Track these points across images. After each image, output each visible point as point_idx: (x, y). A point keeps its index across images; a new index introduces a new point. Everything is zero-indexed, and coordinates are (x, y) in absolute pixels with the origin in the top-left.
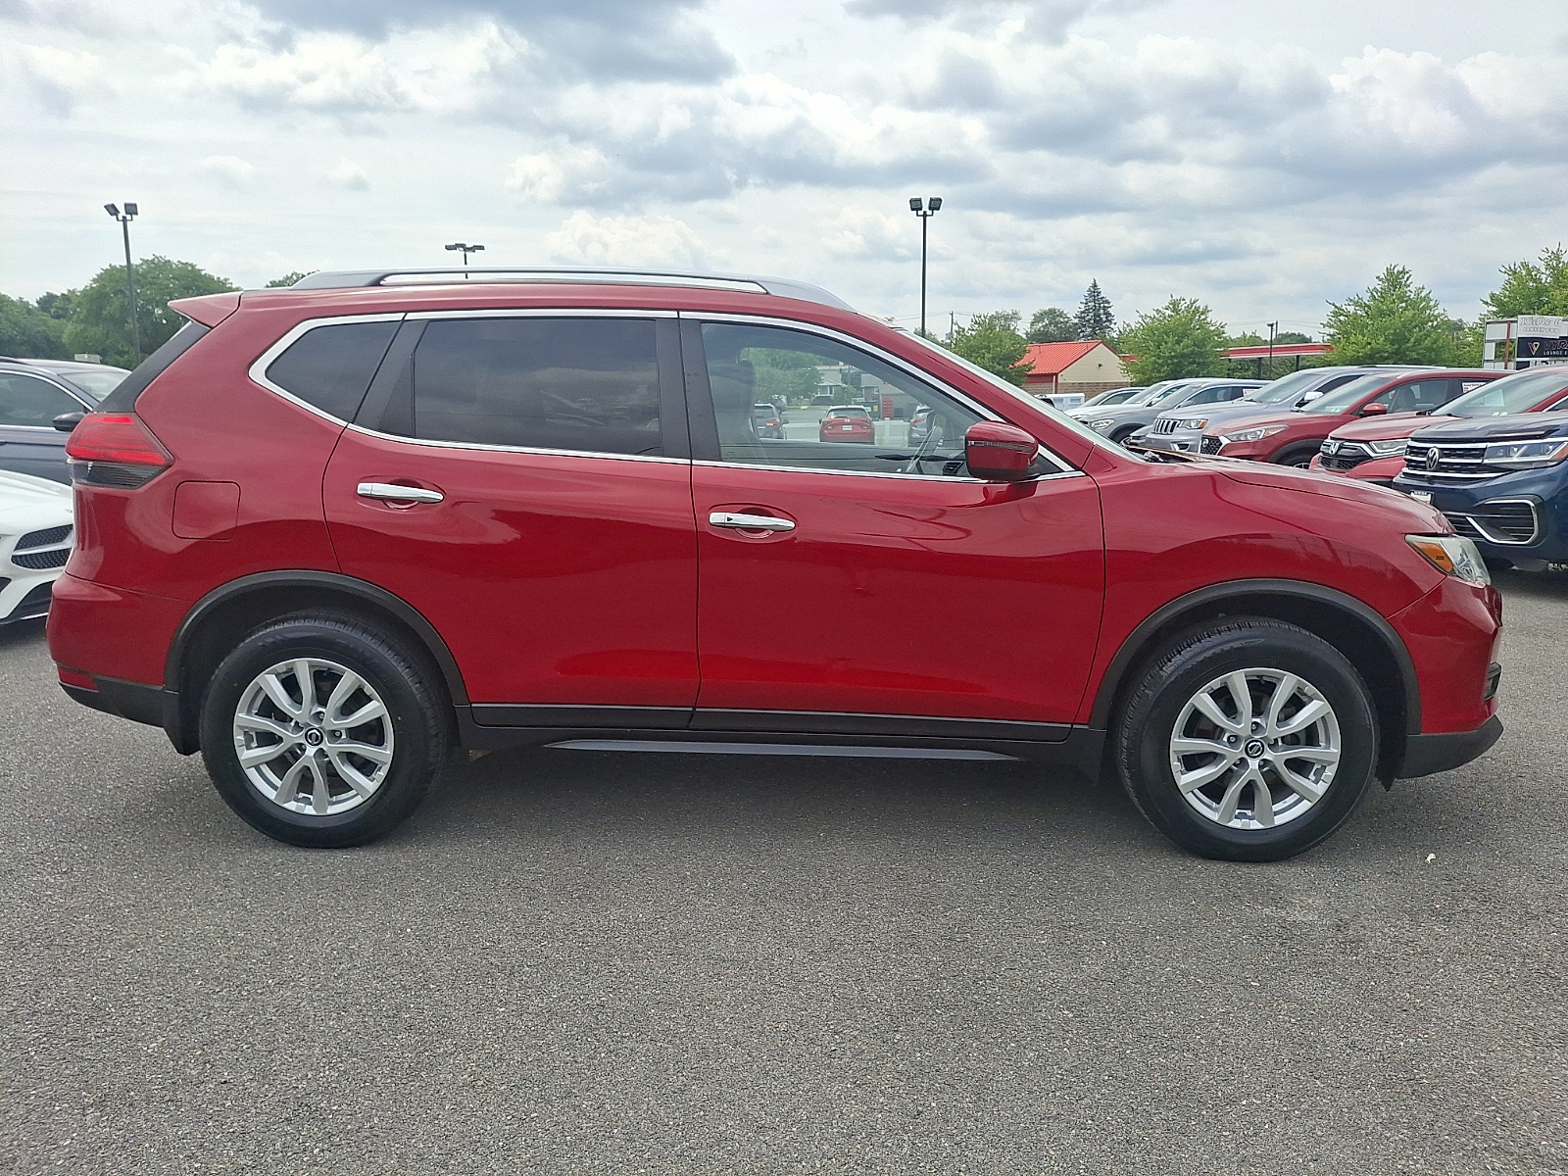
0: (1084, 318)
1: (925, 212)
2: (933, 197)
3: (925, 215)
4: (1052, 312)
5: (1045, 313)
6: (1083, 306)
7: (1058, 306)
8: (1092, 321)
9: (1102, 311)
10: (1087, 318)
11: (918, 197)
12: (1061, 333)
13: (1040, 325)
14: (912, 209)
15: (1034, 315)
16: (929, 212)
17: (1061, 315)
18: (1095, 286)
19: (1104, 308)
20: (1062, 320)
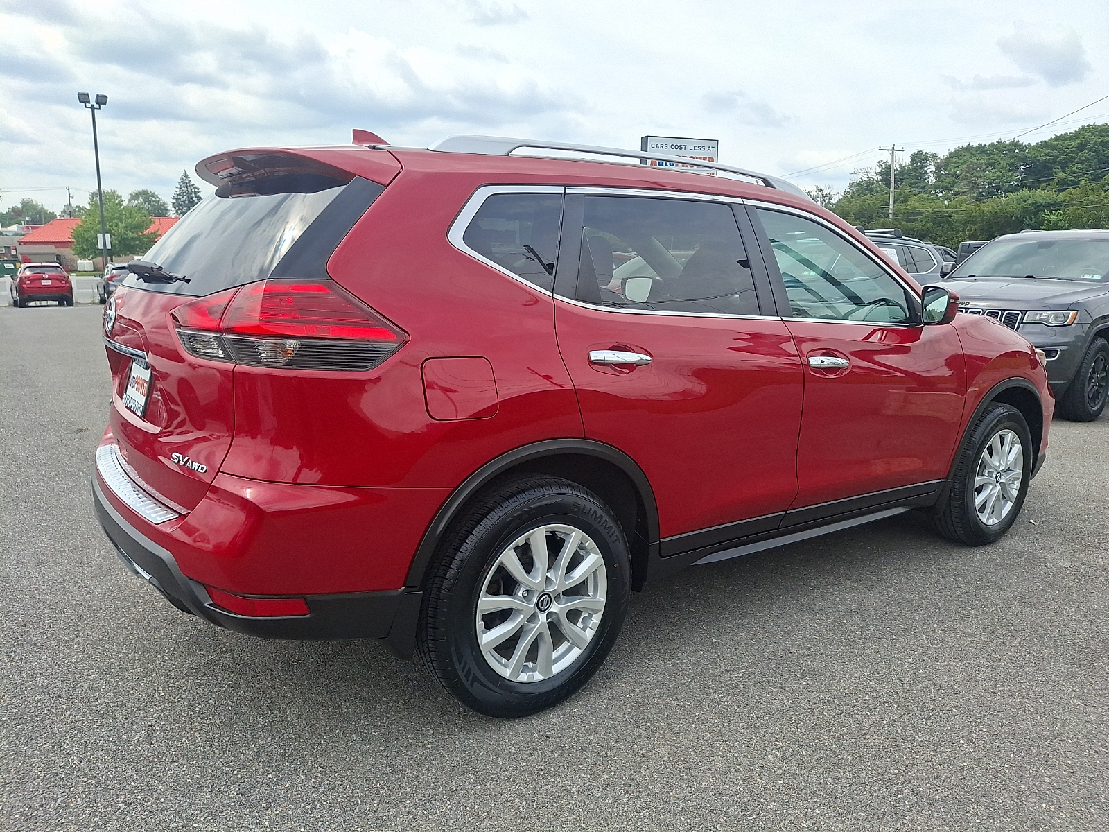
0: (180, 199)
1: (93, 105)
2: (99, 94)
3: (93, 108)
4: (144, 193)
5: (140, 193)
6: (178, 190)
7: (150, 189)
8: (187, 202)
9: (193, 195)
10: (182, 200)
11: (86, 92)
12: (155, 209)
13: (136, 202)
14: (80, 102)
15: (131, 194)
16: (96, 106)
17: (153, 195)
18: (186, 175)
19: (195, 193)
20: (154, 199)
